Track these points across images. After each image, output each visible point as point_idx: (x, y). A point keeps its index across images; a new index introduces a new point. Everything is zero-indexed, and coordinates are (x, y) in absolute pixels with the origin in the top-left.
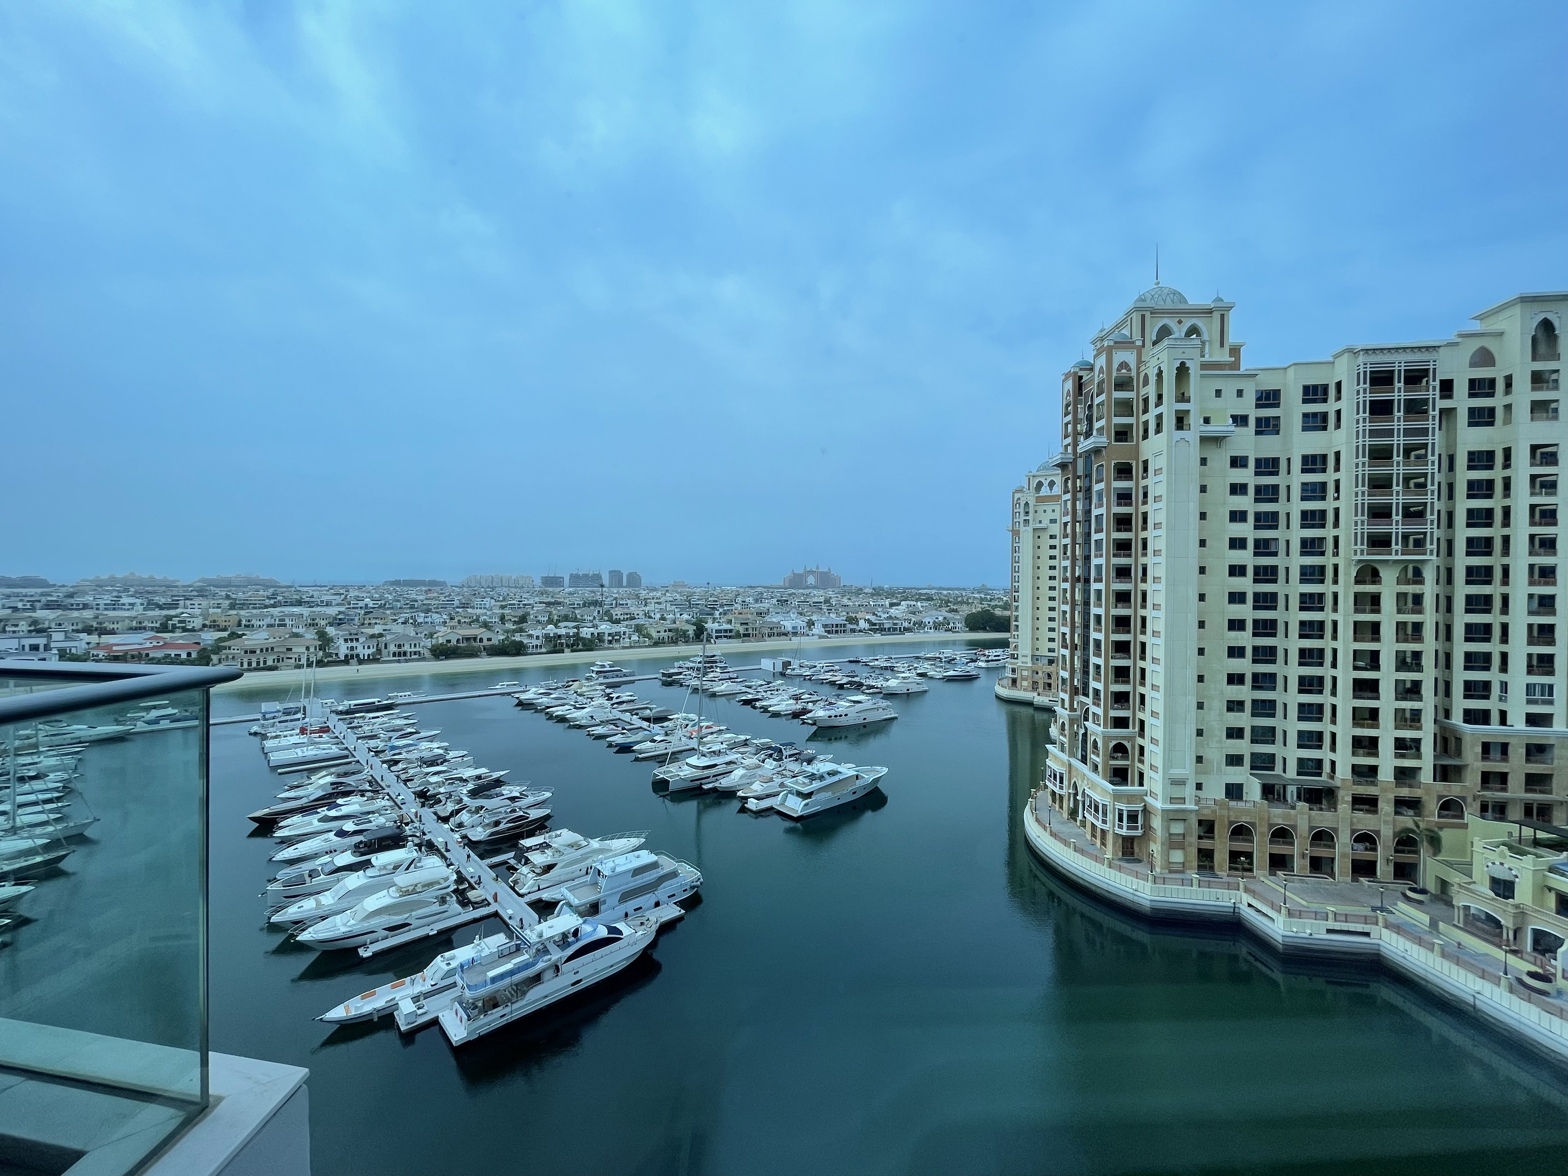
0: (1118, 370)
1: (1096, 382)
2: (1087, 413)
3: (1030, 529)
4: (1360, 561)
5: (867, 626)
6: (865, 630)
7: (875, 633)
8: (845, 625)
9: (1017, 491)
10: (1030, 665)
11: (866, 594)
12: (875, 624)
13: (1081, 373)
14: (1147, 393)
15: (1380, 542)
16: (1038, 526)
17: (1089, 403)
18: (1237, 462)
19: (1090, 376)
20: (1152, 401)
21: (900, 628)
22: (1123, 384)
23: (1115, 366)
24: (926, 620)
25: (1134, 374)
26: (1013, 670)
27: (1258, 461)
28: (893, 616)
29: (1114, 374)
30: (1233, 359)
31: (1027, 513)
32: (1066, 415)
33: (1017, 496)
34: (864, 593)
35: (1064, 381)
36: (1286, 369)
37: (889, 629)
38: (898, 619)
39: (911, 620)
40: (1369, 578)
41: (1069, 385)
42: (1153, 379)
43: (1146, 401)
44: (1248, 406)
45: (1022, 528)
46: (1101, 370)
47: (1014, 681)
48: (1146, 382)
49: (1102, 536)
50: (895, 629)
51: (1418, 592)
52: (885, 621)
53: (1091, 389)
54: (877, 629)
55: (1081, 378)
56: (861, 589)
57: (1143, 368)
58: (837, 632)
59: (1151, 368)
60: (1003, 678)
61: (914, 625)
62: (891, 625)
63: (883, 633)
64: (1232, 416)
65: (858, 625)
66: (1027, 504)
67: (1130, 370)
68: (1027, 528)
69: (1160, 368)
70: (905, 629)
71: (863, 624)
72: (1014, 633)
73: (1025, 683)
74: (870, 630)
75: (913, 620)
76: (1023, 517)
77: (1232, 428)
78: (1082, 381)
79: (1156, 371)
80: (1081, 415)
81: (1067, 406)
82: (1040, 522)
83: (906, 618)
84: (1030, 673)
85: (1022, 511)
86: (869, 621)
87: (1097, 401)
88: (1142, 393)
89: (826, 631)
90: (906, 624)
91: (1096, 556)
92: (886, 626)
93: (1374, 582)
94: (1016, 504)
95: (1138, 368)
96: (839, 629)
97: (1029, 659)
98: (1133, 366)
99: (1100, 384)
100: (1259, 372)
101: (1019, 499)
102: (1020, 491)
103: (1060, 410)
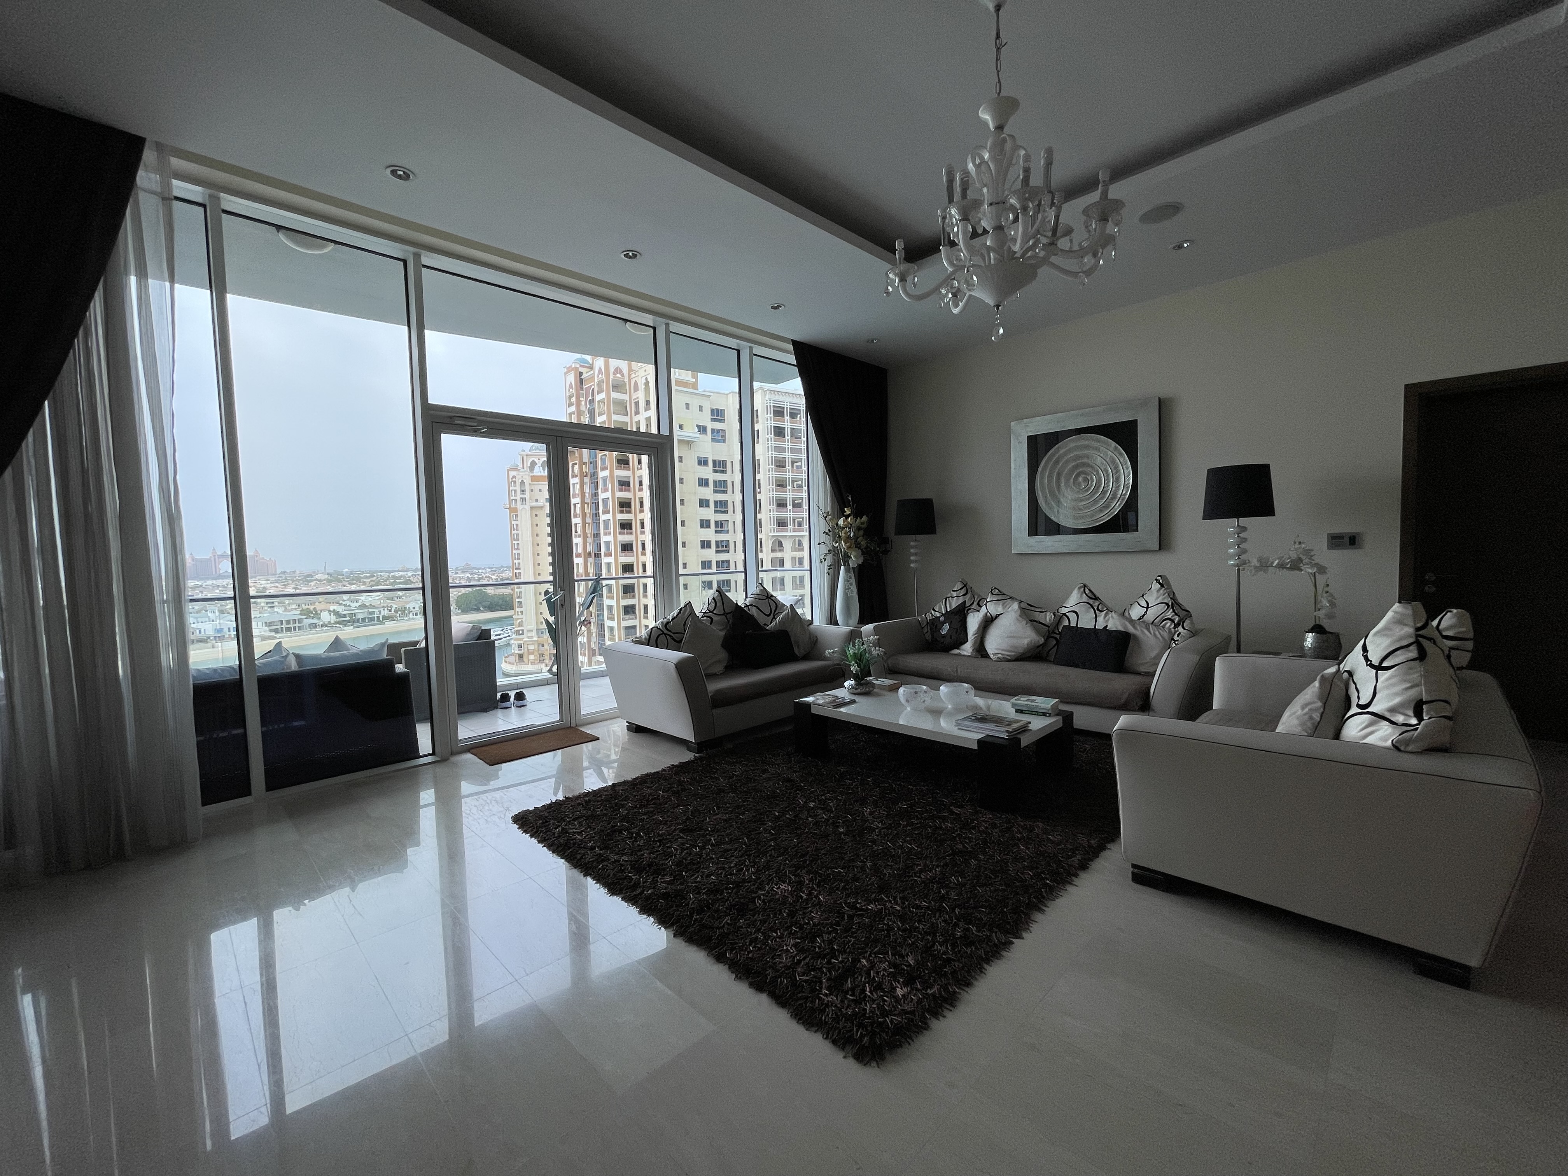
0: (614, 374)
1: (596, 381)
2: (588, 406)
3: (527, 507)
4: (773, 536)
5: (333, 618)
6: (329, 623)
7: (345, 625)
8: (300, 621)
9: (512, 469)
10: (535, 639)
11: (320, 580)
12: (345, 616)
13: (581, 369)
14: (638, 398)
15: (782, 523)
16: (534, 504)
17: (590, 398)
18: (702, 462)
19: (589, 374)
20: (642, 405)
21: (378, 617)
22: (618, 387)
23: (612, 370)
24: (410, 606)
25: (626, 380)
26: (520, 647)
27: (714, 462)
28: (368, 604)
29: (611, 377)
30: (694, 380)
31: (523, 491)
32: (570, 405)
33: (512, 473)
34: (316, 580)
35: (566, 373)
36: (727, 394)
37: (363, 620)
38: (374, 607)
39: (391, 607)
40: (777, 548)
41: (571, 378)
42: (642, 387)
43: (637, 404)
44: (706, 419)
45: (519, 506)
46: (600, 371)
47: (521, 656)
48: (636, 389)
49: (609, 516)
50: (371, 619)
51: (801, 556)
52: (357, 611)
53: (591, 386)
54: (349, 621)
55: (581, 374)
56: (310, 576)
57: (633, 376)
58: (288, 630)
59: (640, 377)
60: (509, 656)
61: (396, 612)
62: (366, 615)
63: (356, 624)
64: (697, 426)
65: (319, 619)
66: (522, 483)
67: (623, 375)
68: (524, 506)
69: (647, 379)
70: (385, 618)
71: (326, 617)
72: (517, 609)
73: (532, 657)
74: (339, 623)
75: (394, 606)
76: (519, 495)
77: (698, 435)
78: (582, 377)
79: (644, 381)
80: (583, 408)
81: (570, 397)
82: (537, 501)
83: (385, 605)
84: (536, 646)
85: (518, 488)
86: (336, 613)
87: (598, 398)
88: (634, 397)
89: (271, 631)
90: (386, 612)
91: (605, 534)
92: (360, 616)
93: (780, 551)
94: (512, 481)
95: (630, 375)
96: (292, 625)
97: (534, 634)
98: (625, 372)
99: (599, 384)
100: (712, 394)
101: (514, 477)
102: (515, 469)
103: (564, 402)
